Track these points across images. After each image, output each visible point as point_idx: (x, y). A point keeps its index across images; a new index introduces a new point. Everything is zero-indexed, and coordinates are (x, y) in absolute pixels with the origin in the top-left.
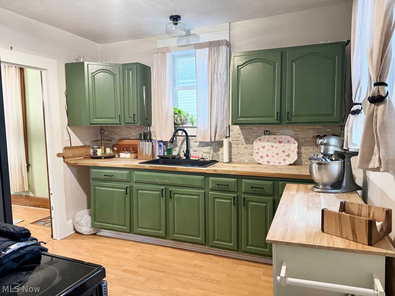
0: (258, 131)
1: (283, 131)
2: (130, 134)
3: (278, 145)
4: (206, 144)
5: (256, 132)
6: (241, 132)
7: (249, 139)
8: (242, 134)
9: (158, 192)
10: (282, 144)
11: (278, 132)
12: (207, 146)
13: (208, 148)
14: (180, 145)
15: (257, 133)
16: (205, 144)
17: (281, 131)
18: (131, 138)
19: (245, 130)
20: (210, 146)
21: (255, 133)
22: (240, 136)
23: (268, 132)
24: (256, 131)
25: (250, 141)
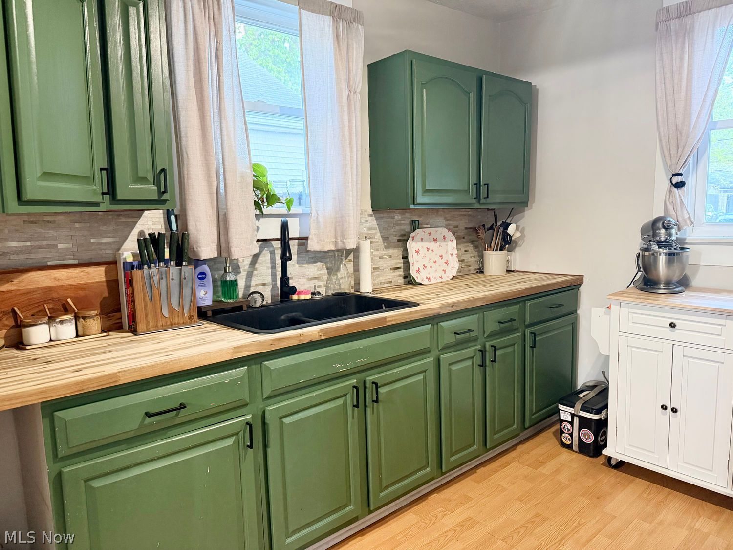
0: (403, 222)
1: (433, 220)
2: (48, 247)
3: (432, 245)
4: (312, 258)
5: (399, 222)
6: (376, 224)
7: (390, 239)
8: (378, 229)
9: (337, 400)
10: (438, 244)
11: (428, 221)
12: (315, 262)
13: (317, 266)
14: (247, 267)
15: (400, 225)
16: (310, 256)
17: (431, 221)
18: (49, 263)
19: (383, 220)
20: (321, 262)
21: (398, 225)
22: (376, 234)
23: (417, 222)
24: (399, 220)
25: (391, 242)
